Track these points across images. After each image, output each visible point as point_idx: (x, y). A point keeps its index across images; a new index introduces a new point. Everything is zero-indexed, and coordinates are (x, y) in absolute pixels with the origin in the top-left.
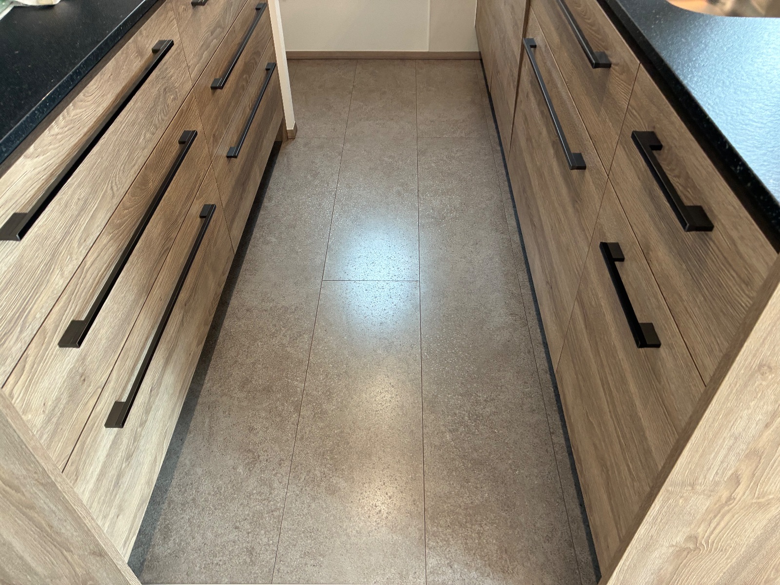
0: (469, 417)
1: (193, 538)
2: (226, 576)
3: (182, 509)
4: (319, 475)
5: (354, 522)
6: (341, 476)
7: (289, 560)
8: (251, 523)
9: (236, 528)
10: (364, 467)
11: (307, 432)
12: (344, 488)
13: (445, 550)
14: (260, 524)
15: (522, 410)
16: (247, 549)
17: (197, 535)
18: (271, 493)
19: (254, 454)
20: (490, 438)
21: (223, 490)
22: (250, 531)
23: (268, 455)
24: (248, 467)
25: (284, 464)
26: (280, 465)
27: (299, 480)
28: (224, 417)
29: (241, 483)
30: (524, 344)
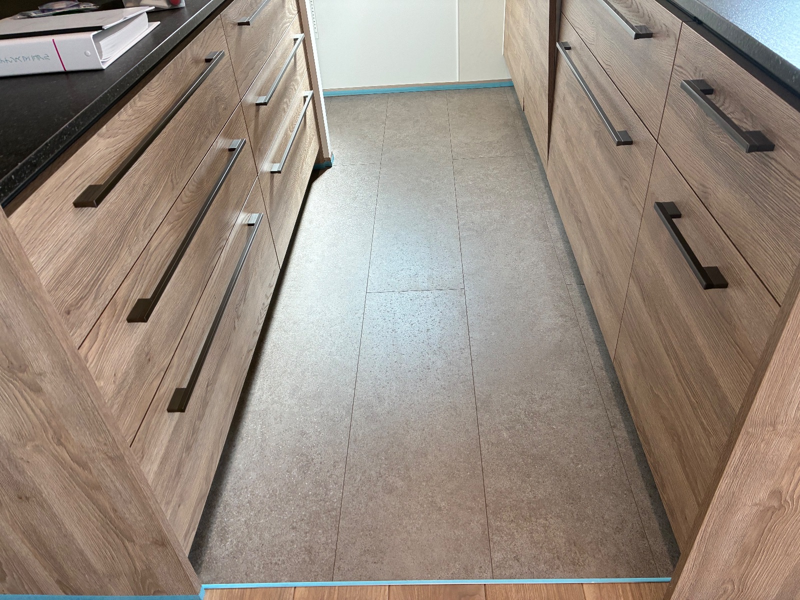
0: (526, 415)
1: (251, 539)
2: (286, 575)
3: (238, 512)
4: (374, 475)
5: (414, 519)
6: (397, 475)
7: (349, 558)
8: (308, 523)
9: (294, 528)
10: (420, 466)
11: (361, 435)
12: (402, 487)
13: (510, 544)
14: (317, 524)
15: (580, 406)
16: (305, 548)
17: (254, 536)
18: (326, 494)
19: (307, 457)
20: (548, 434)
21: (278, 492)
22: (307, 531)
23: (321, 458)
24: (302, 470)
25: (339, 466)
26: (335, 466)
27: (355, 480)
28: (276, 423)
29: (296, 485)
30: (576, 343)
